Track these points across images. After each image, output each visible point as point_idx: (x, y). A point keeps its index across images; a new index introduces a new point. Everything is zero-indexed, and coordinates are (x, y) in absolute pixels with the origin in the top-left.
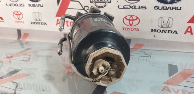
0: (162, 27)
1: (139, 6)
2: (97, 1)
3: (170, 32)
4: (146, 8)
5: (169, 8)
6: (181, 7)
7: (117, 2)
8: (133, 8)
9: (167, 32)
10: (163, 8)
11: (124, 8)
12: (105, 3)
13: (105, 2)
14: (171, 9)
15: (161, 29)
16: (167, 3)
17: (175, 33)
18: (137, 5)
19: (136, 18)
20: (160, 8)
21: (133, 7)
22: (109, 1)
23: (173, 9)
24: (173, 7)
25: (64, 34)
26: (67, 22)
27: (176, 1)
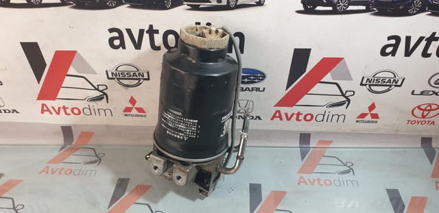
2: (121, 77)
3: (251, 117)
6: (264, 88)
12: (138, 81)
13: (139, 79)
14: (249, 90)
16: (244, 83)
17: (257, 119)
22: (146, 77)
23: (252, 90)
24: (252, 88)
25: (62, 127)
26: (64, 108)
27: (256, 80)
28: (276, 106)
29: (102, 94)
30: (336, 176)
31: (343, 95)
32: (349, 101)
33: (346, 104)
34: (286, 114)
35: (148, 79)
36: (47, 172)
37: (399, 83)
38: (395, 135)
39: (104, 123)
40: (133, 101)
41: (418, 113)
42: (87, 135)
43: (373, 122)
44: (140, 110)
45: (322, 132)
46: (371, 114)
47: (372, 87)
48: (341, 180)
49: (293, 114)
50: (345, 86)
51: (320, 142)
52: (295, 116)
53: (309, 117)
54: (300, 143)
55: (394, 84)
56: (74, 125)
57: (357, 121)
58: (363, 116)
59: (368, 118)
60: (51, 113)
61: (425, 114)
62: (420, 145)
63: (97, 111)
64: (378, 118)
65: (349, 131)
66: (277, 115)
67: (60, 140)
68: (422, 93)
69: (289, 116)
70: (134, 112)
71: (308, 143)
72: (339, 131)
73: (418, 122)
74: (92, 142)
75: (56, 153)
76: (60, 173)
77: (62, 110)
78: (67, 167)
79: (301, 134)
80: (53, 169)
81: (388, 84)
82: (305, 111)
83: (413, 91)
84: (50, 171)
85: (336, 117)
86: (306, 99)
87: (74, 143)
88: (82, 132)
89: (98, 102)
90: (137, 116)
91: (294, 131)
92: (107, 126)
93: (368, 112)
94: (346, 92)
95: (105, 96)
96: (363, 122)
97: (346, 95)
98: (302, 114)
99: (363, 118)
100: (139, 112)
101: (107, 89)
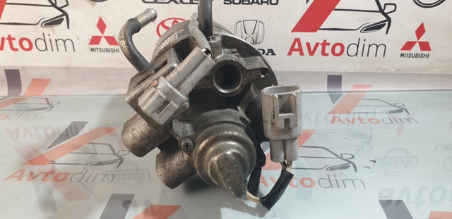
8: (176, 2)
10: (242, 1)
14: (258, 2)
17: (270, 53)
23: (262, 2)
25: (6, 70)
26: (10, 39)
28: (295, 30)
29: (61, 13)
31: (381, 11)
32: (389, 20)
33: (386, 27)
34: (308, 45)
39: (63, 64)
40: (101, 25)
42: (40, 83)
43: (423, 56)
44: (111, 40)
45: (357, 73)
48: (392, 118)
49: (317, 45)
51: (356, 86)
52: (320, 47)
53: (338, 49)
54: (328, 88)
56: (23, 68)
57: (402, 55)
58: (409, 45)
59: (416, 49)
63: (54, 42)
64: (429, 49)
65: (392, 70)
66: (296, 47)
69: (312, 48)
70: (104, 44)
72: (379, 71)
77: (7, 43)
79: (329, 76)
82: (333, 38)
85: (373, 48)
86: (333, 19)
88: (34, 80)
89: (56, 27)
90: (107, 50)
91: (319, 73)
92: (68, 69)
93: (415, 39)
94: (385, 5)
95: (64, 17)
96: (410, 56)
97: (386, 11)
98: (329, 44)
99: (410, 49)
100: (110, 43)
101: (67, 5)
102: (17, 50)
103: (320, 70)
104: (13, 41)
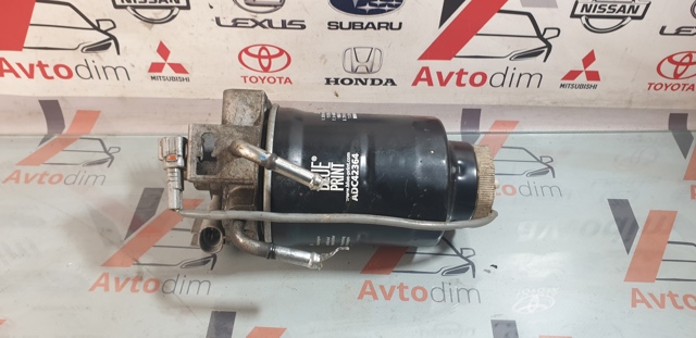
0: (354, 71)
1: (283, 22)
2: (138, 4)
3: (377, 82)
4: (303, 27)
5: (371, 25)
6: (401, 24)
7: (211, 7)
8: (264, 27)
9: (369, 82)
10: (352, 26)
11: (235, 23)
12: (169, 11)
13: (172, 8)
14: (374, 27)
15: (353, 76)
16: (363, 12)
17: (389, 84)
18: (277, 17)
19: (277, 51)
20: (346, 25)
21: (266, 24)
22: (183, 2)
23: (379, 27)
24: (379, 24)
25: (41, 102)
26: (42, 66)
27: (387, 8)
28: (422, 58)
29: (107, 37)
30: (524, 180)
31: (540, 36)
32: (549, 46)
33: (544, 54)
34: (439, 74)
35: (188, 7)
36: (17, 180)
37: (639, 13)
38: (626, 111)
39: (117, 94)
40: (163, 51)
41: (668, 69)
42: (88, 116)
43: (589, 87)
44: (178, 68)
45: (501, 106)
46: (587, 71)
47: (591, 20)
48: (532, 185)
49: (451, 74)
50: (544, 17)
51: (497, 123)
52: (455, 77)
53: (478, 79)
54: (463, 126)
55: (631, 14)
56: (63, 98)
58: (572, 75)
59: (582, 79)
60: (17, 76)
61: (679, 72)
62: (666, 127)
63: (101, 70)
64: (598, 79)
65: (547, 103)
66: (424, 76)
67: (42, 127)
68: (678, 32)
69: (444, 78)
70: (168, 71)
71: (477, 125)
72: (530, 104)
73: (667, 87)
74: (98, 129)
75: (33, 148)
76: (40, 182)
77: (37, 70)
78: (53, 170)
79: (464, 110)
80: (27, 175)
81: (620, 14)
82: (472, 67)
83: (663, 28)
84: (22, 179)
85: (525, 79)
86: (474, 45)
87: (65, 131)
88: (79, 112)
89: (102, 53)
90: (173, 79)
91: (452, 105)
92: (122, 99)
93: (581, 67)
94: (545, 30)
95: (112, 41)
96: (573, 86)
97: (545, 37)
98: (467, 73)
99: (573, 79)
100: (176, 72)
101: (115, 27)
102: (52, 78)
103: (453, 103)
104: (46, 69)
